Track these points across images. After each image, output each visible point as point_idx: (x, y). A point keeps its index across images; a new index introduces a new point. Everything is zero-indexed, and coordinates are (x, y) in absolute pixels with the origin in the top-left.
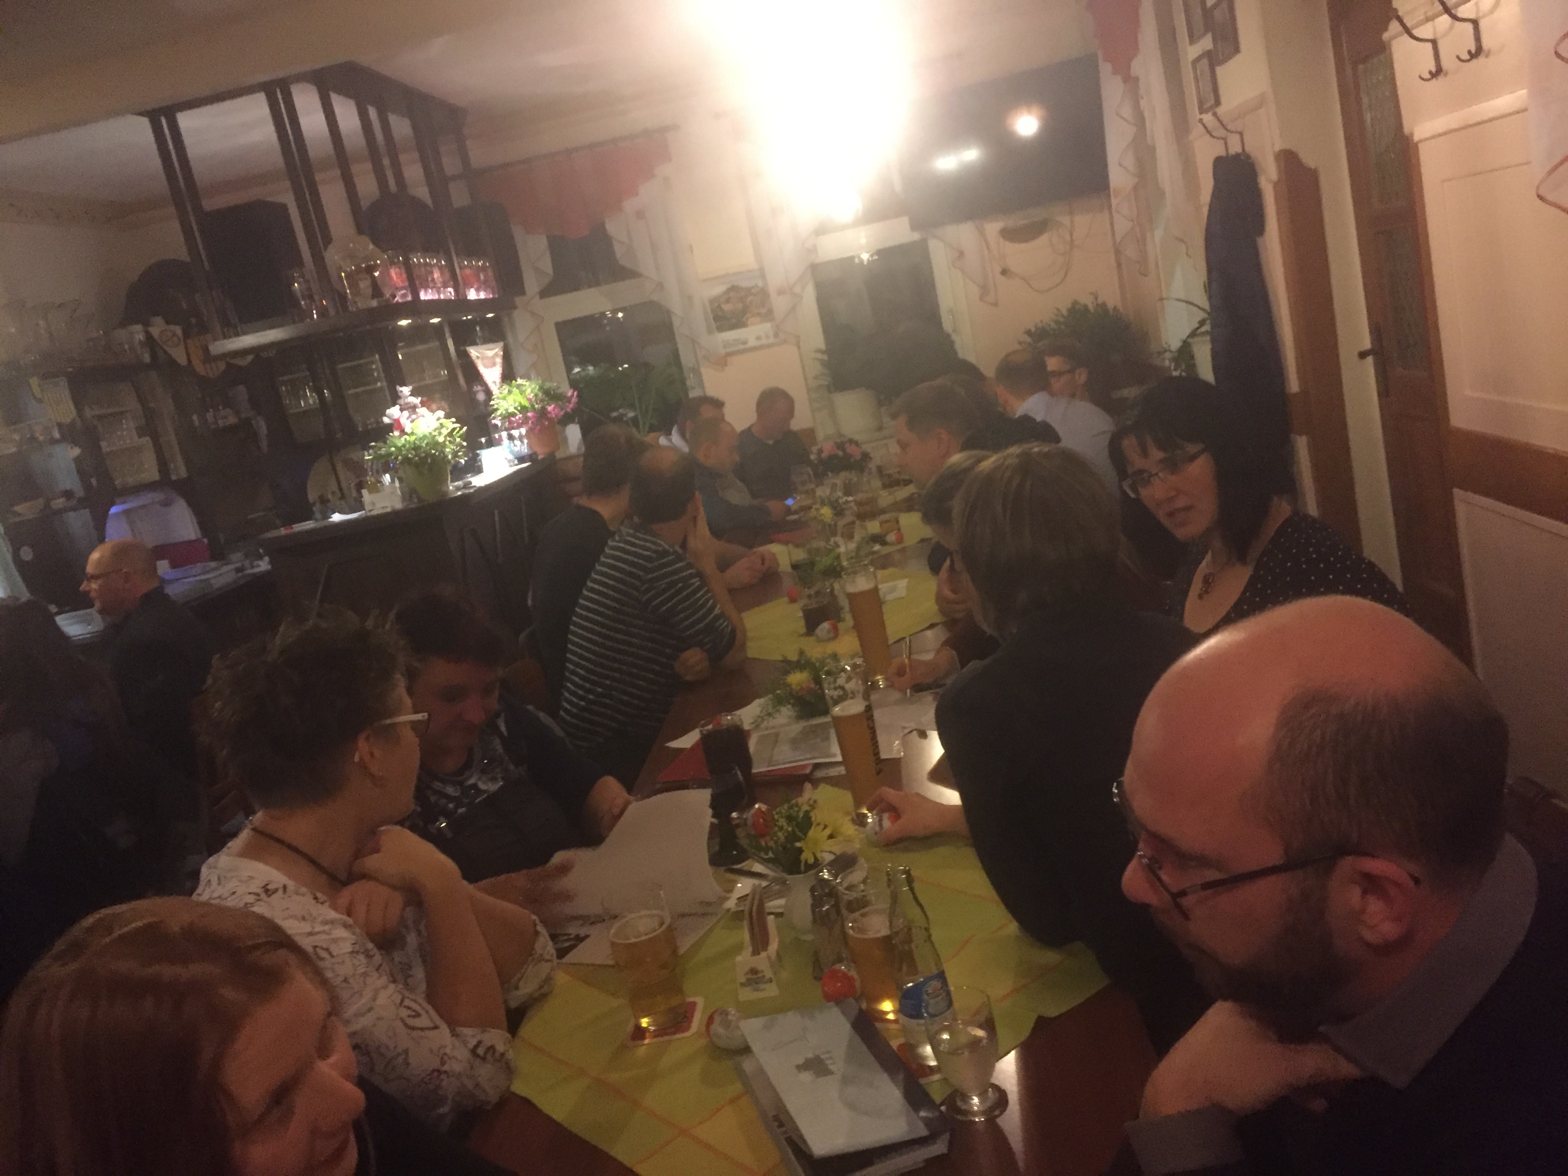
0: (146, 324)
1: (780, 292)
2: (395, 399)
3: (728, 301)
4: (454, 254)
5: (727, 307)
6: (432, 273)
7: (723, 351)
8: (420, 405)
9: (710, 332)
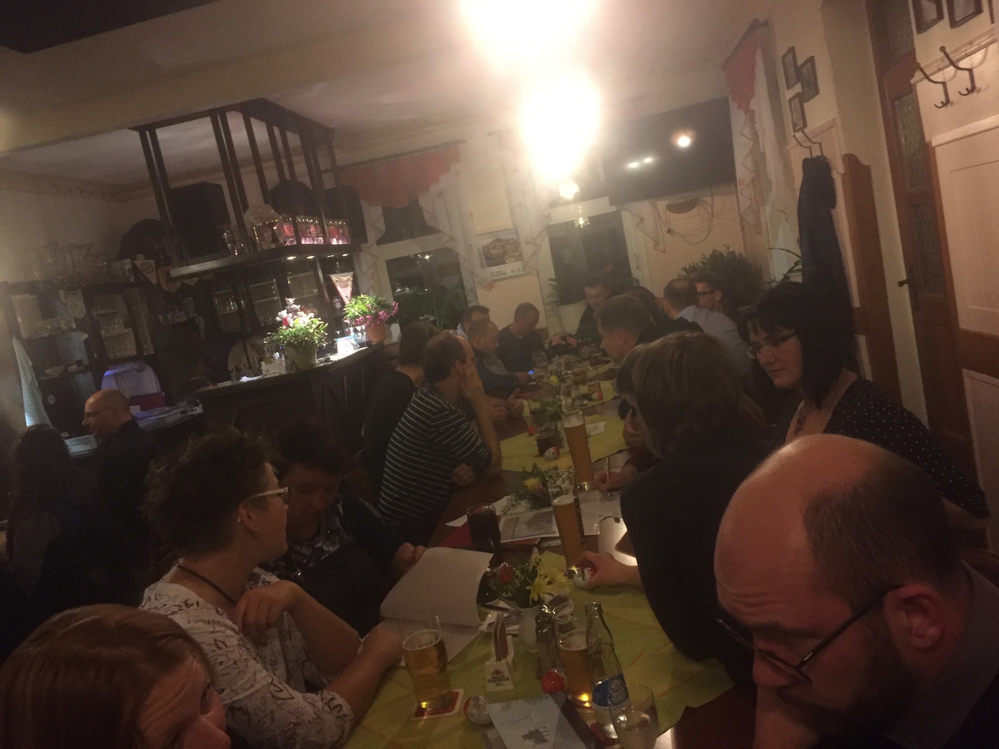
0: (133, 259)
1: (527, 243)
2: (284, 305)
3: (494, 247)
4: (323, 216)
5: (494, 252)
6: (309, 228)
7: (491, 279)
8: (300, 310)
9: (483, 267)
